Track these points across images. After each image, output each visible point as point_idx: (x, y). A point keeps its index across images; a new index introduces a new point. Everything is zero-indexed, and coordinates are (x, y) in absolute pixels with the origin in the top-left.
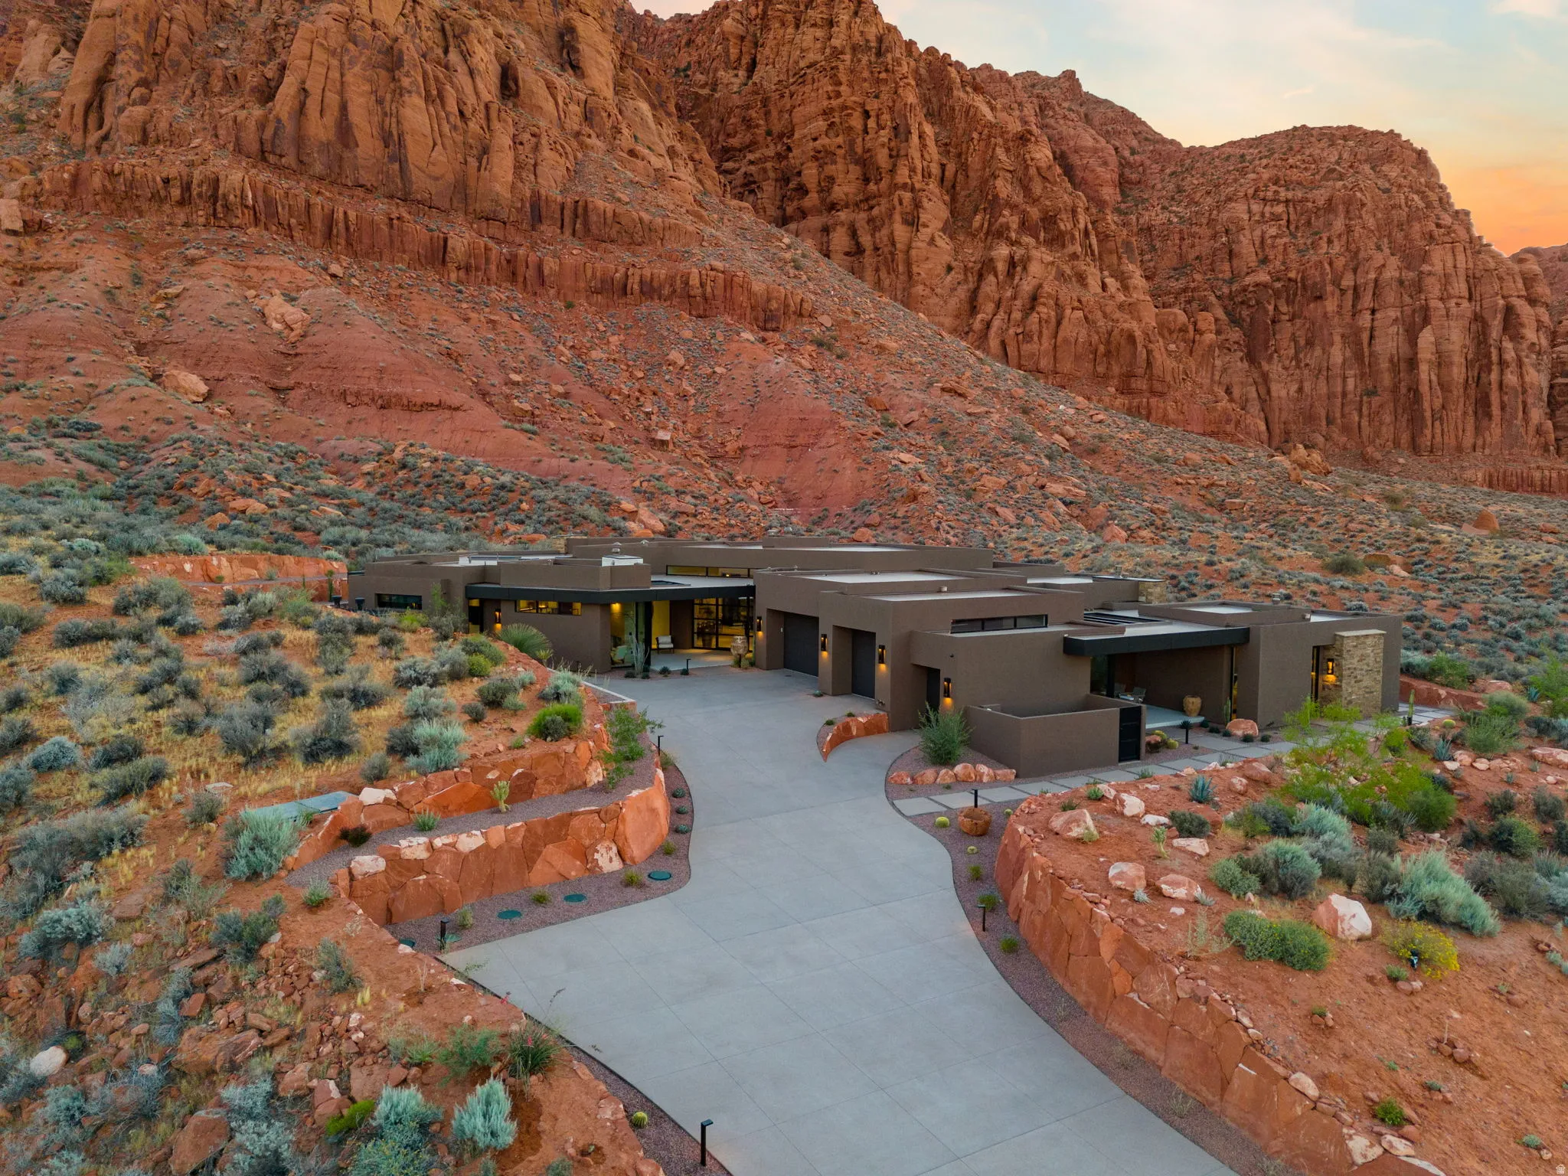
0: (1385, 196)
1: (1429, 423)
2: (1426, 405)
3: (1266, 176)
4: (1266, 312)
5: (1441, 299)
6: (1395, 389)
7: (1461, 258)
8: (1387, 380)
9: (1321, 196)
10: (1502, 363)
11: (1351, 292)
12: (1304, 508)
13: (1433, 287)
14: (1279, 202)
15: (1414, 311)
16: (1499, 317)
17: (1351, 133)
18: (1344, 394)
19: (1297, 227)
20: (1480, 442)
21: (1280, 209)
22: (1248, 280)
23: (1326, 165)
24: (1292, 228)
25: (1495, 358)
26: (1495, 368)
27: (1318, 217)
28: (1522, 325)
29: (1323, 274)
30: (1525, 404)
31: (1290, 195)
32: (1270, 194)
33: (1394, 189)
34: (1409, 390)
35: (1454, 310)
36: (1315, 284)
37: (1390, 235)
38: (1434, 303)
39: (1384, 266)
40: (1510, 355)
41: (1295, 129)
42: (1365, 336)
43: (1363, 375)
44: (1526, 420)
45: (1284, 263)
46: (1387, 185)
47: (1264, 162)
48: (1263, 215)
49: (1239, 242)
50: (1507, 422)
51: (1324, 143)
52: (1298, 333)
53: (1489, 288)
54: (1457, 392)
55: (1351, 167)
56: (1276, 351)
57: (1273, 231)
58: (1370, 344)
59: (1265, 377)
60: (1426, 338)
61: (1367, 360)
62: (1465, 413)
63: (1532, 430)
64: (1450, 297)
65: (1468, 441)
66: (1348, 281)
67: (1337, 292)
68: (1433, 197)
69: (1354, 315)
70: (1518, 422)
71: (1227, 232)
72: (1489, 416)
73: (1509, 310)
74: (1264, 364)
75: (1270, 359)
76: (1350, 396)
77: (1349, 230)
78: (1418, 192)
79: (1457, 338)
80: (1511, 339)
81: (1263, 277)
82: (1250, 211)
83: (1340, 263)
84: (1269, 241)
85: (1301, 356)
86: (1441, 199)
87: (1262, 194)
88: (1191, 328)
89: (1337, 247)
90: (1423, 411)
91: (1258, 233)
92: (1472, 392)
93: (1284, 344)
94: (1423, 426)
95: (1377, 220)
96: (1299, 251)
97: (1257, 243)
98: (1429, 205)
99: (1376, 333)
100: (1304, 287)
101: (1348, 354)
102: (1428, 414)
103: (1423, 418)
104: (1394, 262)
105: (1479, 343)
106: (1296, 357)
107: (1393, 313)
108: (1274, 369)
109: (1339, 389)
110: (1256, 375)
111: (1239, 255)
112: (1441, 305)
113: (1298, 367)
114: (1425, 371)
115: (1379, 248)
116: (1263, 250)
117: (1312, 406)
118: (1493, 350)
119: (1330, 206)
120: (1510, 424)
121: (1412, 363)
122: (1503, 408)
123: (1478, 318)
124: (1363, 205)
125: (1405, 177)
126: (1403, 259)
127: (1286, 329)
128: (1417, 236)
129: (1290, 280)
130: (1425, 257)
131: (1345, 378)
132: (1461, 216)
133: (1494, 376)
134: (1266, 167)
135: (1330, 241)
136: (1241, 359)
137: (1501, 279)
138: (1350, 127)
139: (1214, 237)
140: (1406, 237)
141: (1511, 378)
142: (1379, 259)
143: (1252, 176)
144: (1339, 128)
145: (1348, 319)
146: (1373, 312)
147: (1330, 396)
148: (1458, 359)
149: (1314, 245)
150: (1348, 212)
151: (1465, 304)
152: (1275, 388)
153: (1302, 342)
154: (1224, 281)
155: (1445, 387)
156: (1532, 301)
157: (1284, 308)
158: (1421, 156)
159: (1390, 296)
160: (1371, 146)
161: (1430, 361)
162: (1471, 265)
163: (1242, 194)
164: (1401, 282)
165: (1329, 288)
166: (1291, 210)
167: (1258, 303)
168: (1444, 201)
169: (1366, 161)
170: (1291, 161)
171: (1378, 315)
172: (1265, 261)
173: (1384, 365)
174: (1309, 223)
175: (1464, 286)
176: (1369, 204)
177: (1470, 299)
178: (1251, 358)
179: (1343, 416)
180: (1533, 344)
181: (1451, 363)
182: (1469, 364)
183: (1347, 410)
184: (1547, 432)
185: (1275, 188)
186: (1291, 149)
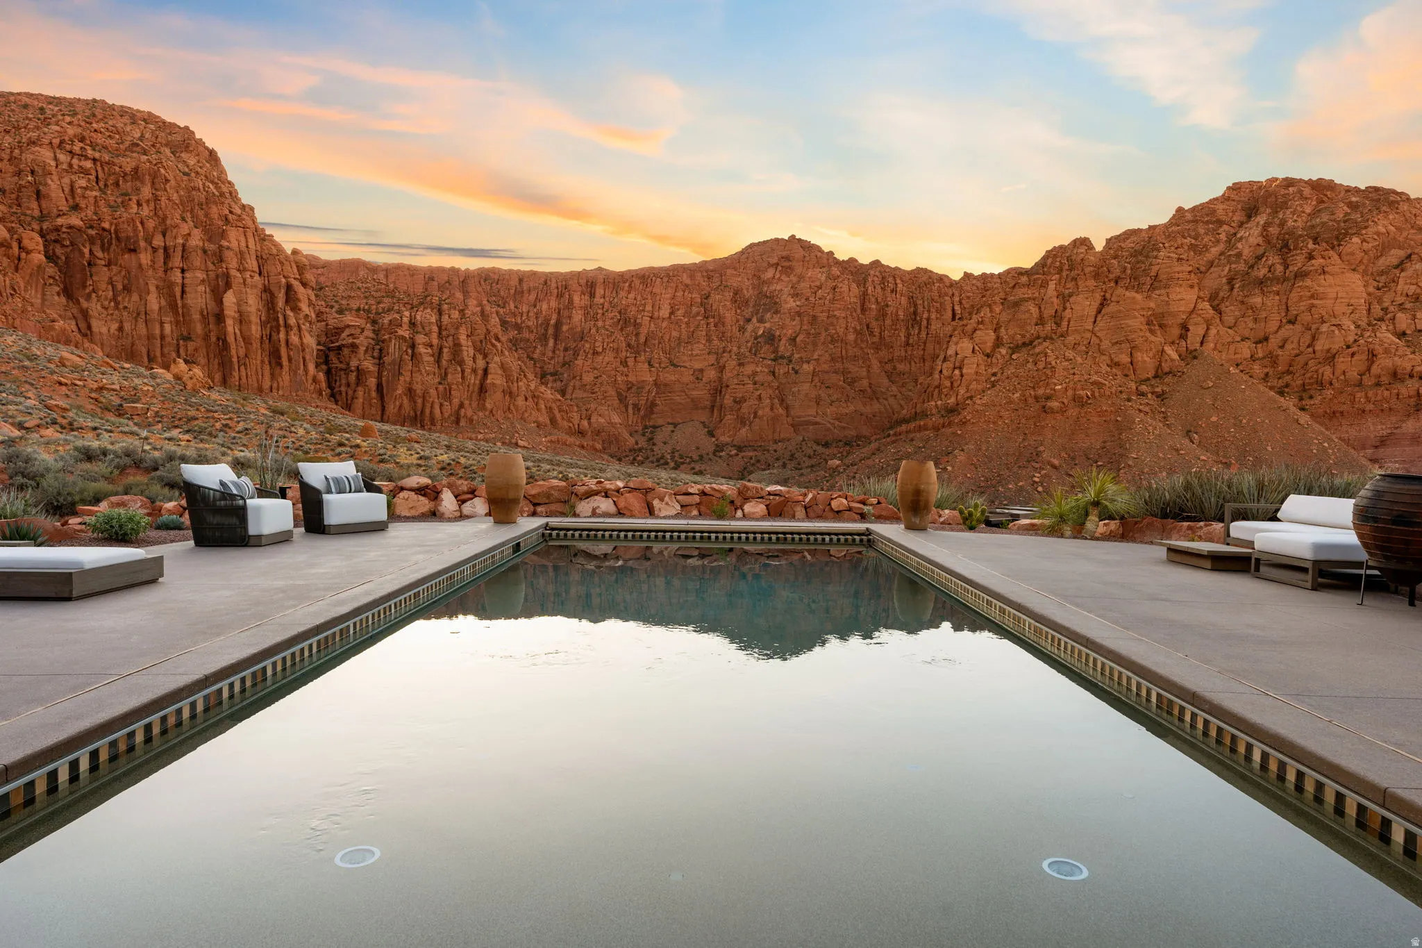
0: (185, 178)
1: (236, 367)
2: (233, 352)
3: (71, 131)
4: (82, 254)
5: (239, 270)
6: (206, 337)
7: (251, 241)
8: (199, 329)
9: (128, 163)
10: (287, 326)
11: (161, 251)
12: (216, 415)
13: (232, 262)
14: (86, 158)
15: (217, 276)
16: (283, 291)
17: (149, 118)
18: (163, 337)
19: (106, 185)
20: (275, 385)
21: (88, 164)
22: (60, 221)
23: (129, 138)
24: (101, 184)
25: (281, 322)
26: (282, 329)
27: (125, 181)
28: (299, 300)
29: (135, 230)
30: (304, 360)
31: (97, 155)
32: (76, 149)
33: (193, 175)
34: (218, 339)
35: (249, 280)
36: (128, 238)
37: (192, 211)
38: (233, 272)
39: (189, 235)
40: (292, 321)
41: (94, 101)
42: (178, 290)
43: (177, 322)
44: (306, 370)
45: (96, 213)
46: (187, 170)
47: (68, 119)
48: (70, 165)
49: (46, 184)
50: (293, 372)
51: (126, 119)
52: (114, 279)
53: (274, 268)
54: (256, 345)
55: (153, 146)
56: (94, 291)
57: (83, 183)
58: (182, 297)
59: (85, 314)
60: (229, 299)
61: (180, 311)
62: (262, 362)
63: (310, 381)
64: (245, 270)
65: (267, 384)
66: (158, 241)
67: (149, 248)
68: (225, 189)
69: (166, 271)
70: (301, 372)
71: (33, 172)
72: (281, 366)
73: (289, 287)
74: (82, 300)
75: (88, 297)
76: (168, 339)
77: (156, 199)
78: (212, 182)
79: (253, 304)
80: (292, 309)
81: (75, 221)
82: (56, 159)
83: (151, 224)
84: (79, 191)
85: (120, 299)
86: (231, 193)
87: (68, 147)
88: (15, 245)
89: (145, 211)
90: (231, 357)
91: (66, 180)
92: (266, 346)
93: (103, 286)
94: (232, 368)
95: (180, 197)
96: (111, 207)
97: (67, 190)
98: (222, 194)
99: (187, 289)
100: (118, 239)
101: (163, 303)
102: (235, 360)
103: (231, 362)
104: (197, 233)
105: (269, 309)
106: (114, 299)
107: (200, 275)
108: (94, 307)
109: (157, 332)
110: (75, 311)
111: (48, 197)
112: (238, 275)
113: (117, 307)
114: (231, 326)
115: (183, 219)
116: (73, 198)
117: (133, 344)
118: (280, 315)
119: (136, 173)
120: (295, 373)
121: (220, 318)
122: (290, 360)
123: (266, 289)
124: (167, 181)
125: (201, 167)
126: (205, 231)
127: (102, 275)
128: (216, 216)
129: (104, 229)
130: (223, 234)
131: (162, 323)
132: (247, 209)
133: (282, 336)
134: (70, 123)
135: (139, 204)
136: (58, 294)
137: (281, 263)
138: (149, 113)
139: (18, 173)
140: (206, 215)
141: (294, 339)
142: (185, 229)
143: (57, 128)
144: (138, 111)
145: (161, 273)
146: (183, 271)
147: (150, 337)
148: (254, 319)
149: (125, 205)
150: (153, 183)
151: (257, 277)
152: (95, 324)
153: (120, 287)
154: (33, 218)
155: (247, 340)
156: (304, 285)
157: (100, 254)
158: (212, 156)
159: (197, 260)
160: (170, 134)
161: (234, 318)
162: (259, 248)
163: (47, 142)
164: (205, 252)
165: (142, 244)
166: (99, 169)
167: (72, 244)
168: (233, 195)
169: (166, 145)
170: (94, 125)
171: (187, 275)
172: (76, 207)
173: (196, 316)
174: (117, 184)
175: (255, 263)
176: (173, 182)
177: (260, 274)
178: (68, 292)
179: (162, 355)
180: (307, 315)
181: (250, 322)
182: (263, 325)
183: (166, 350)
184: (320, 382)
185: (81, 145)
186: (94, 115)
